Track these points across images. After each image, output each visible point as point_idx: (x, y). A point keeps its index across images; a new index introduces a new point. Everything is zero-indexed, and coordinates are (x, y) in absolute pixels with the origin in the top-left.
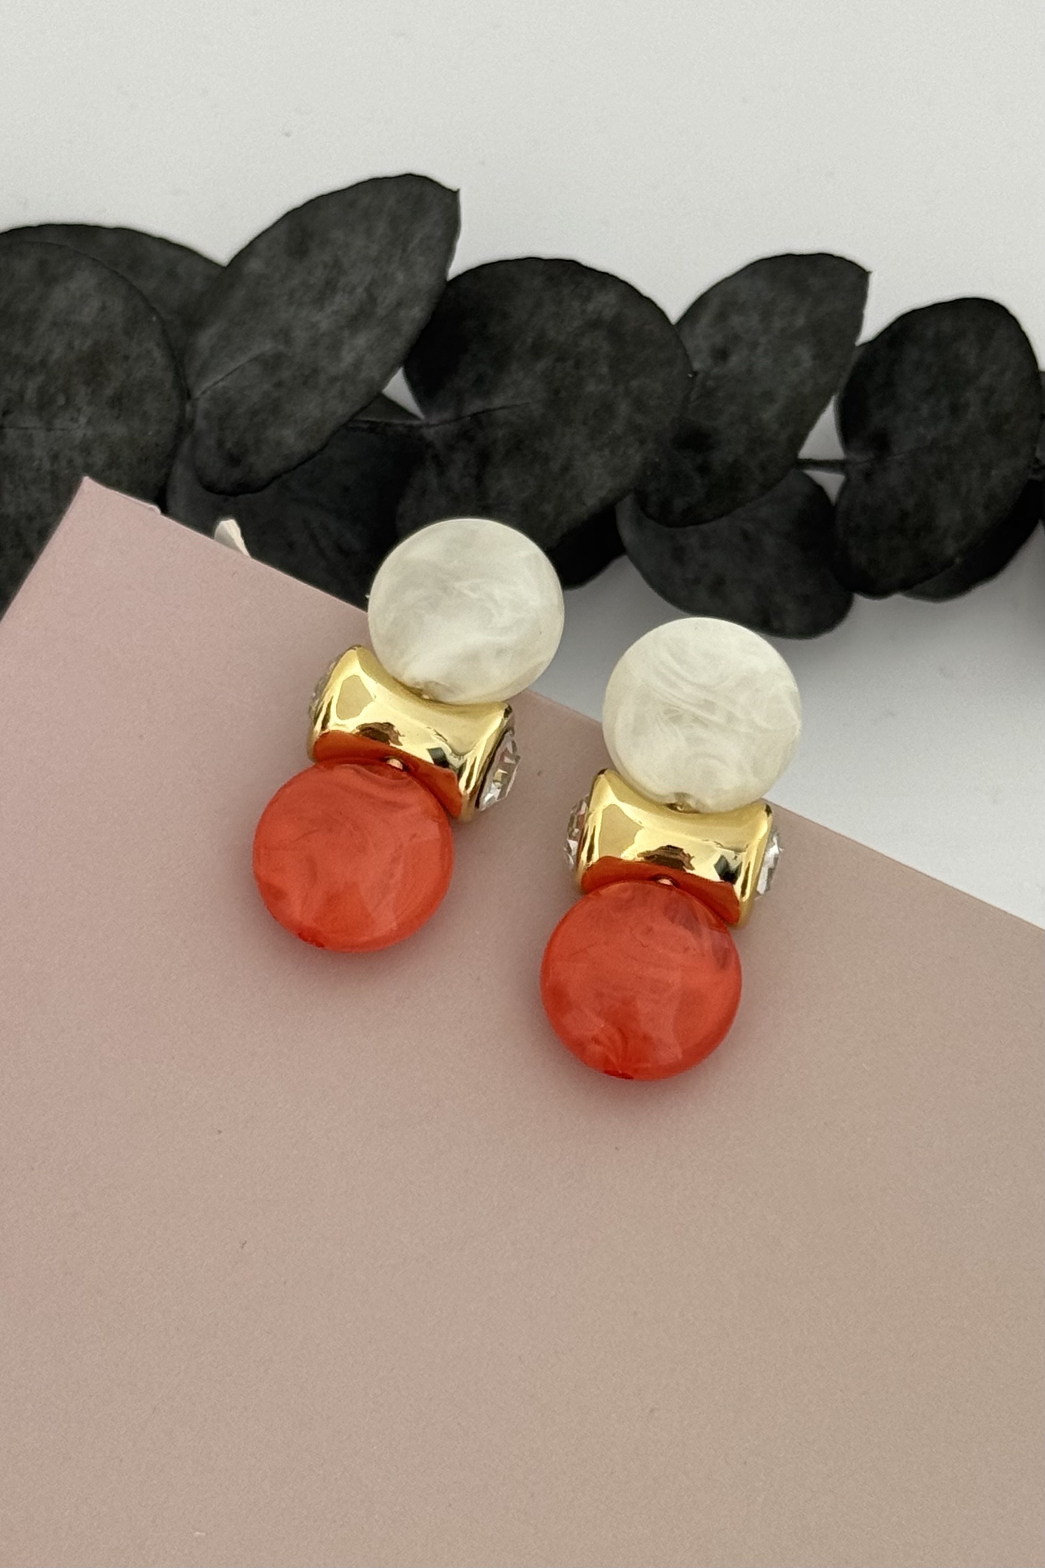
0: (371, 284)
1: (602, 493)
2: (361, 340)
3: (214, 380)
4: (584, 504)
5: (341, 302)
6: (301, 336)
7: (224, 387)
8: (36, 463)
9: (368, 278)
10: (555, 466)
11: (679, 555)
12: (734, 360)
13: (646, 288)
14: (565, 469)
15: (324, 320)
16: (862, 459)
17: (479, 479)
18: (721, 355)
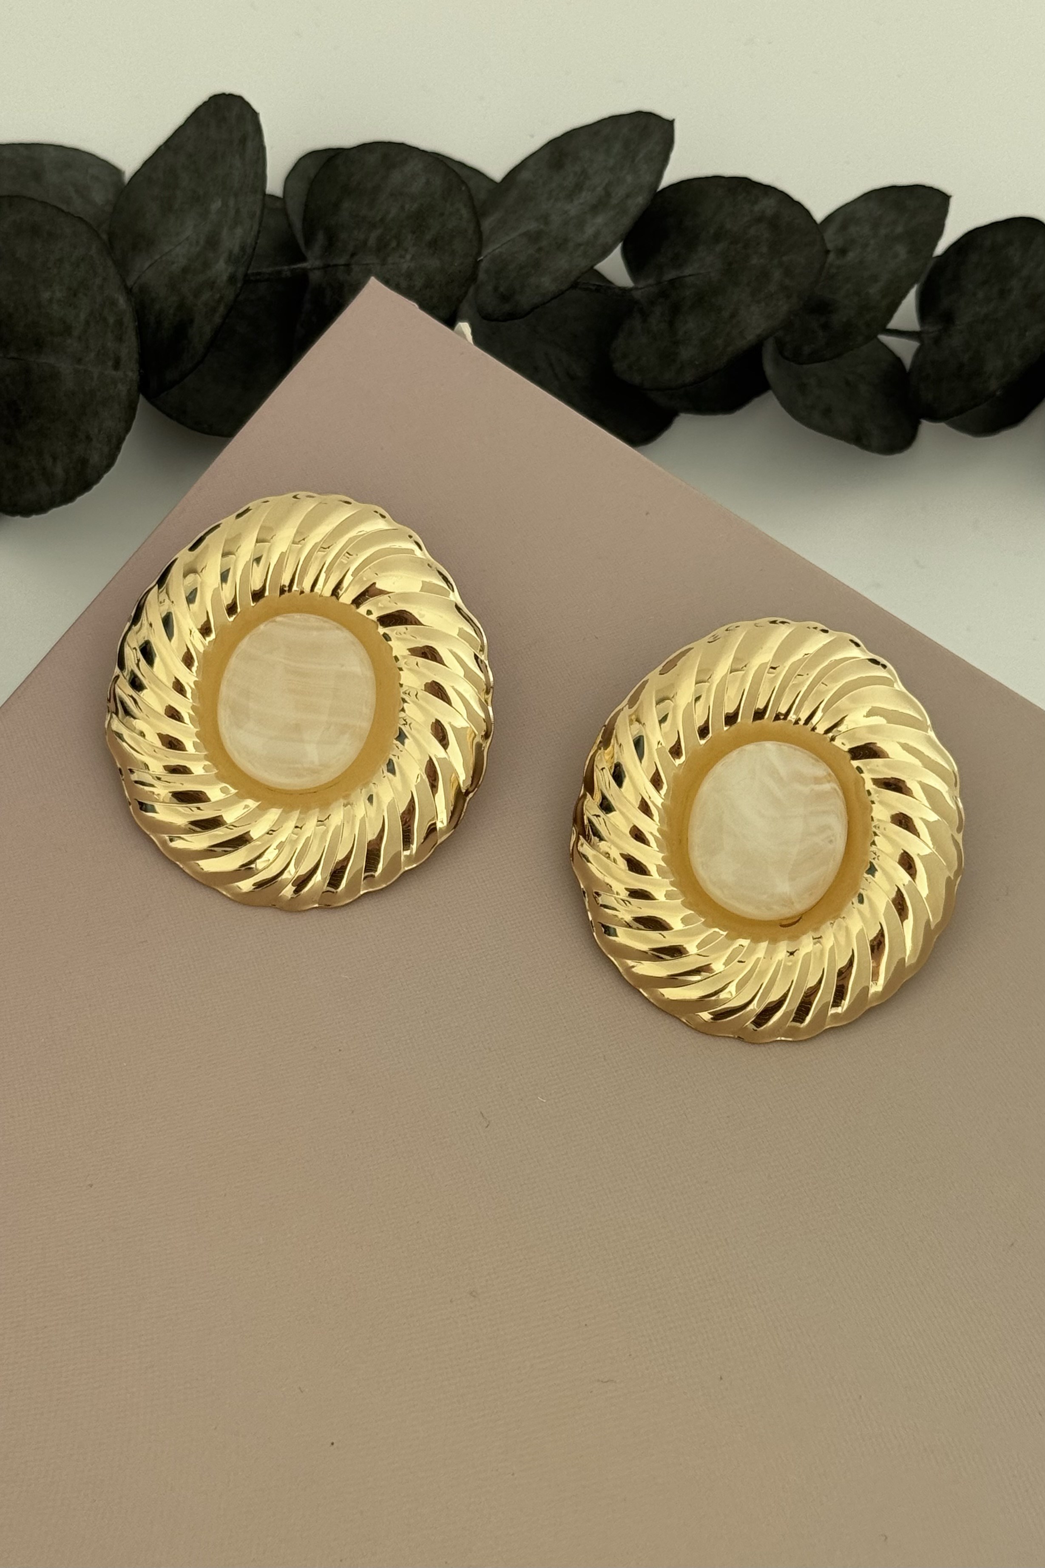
0: (608, 185)
1: (758, 331)
2: (600, 220)
3: (494, 248)
4: (743, 339)
5: (586, 197)
6: (556, 219)
7: (500, 252)
9: (606, 181)
10: (726, 314)
11: (802, 389)
12: (851, 255)
13: (797, 194)
14: (733, 316)
15: (573, 209)
16: (932, 331)
17: (671, 324)
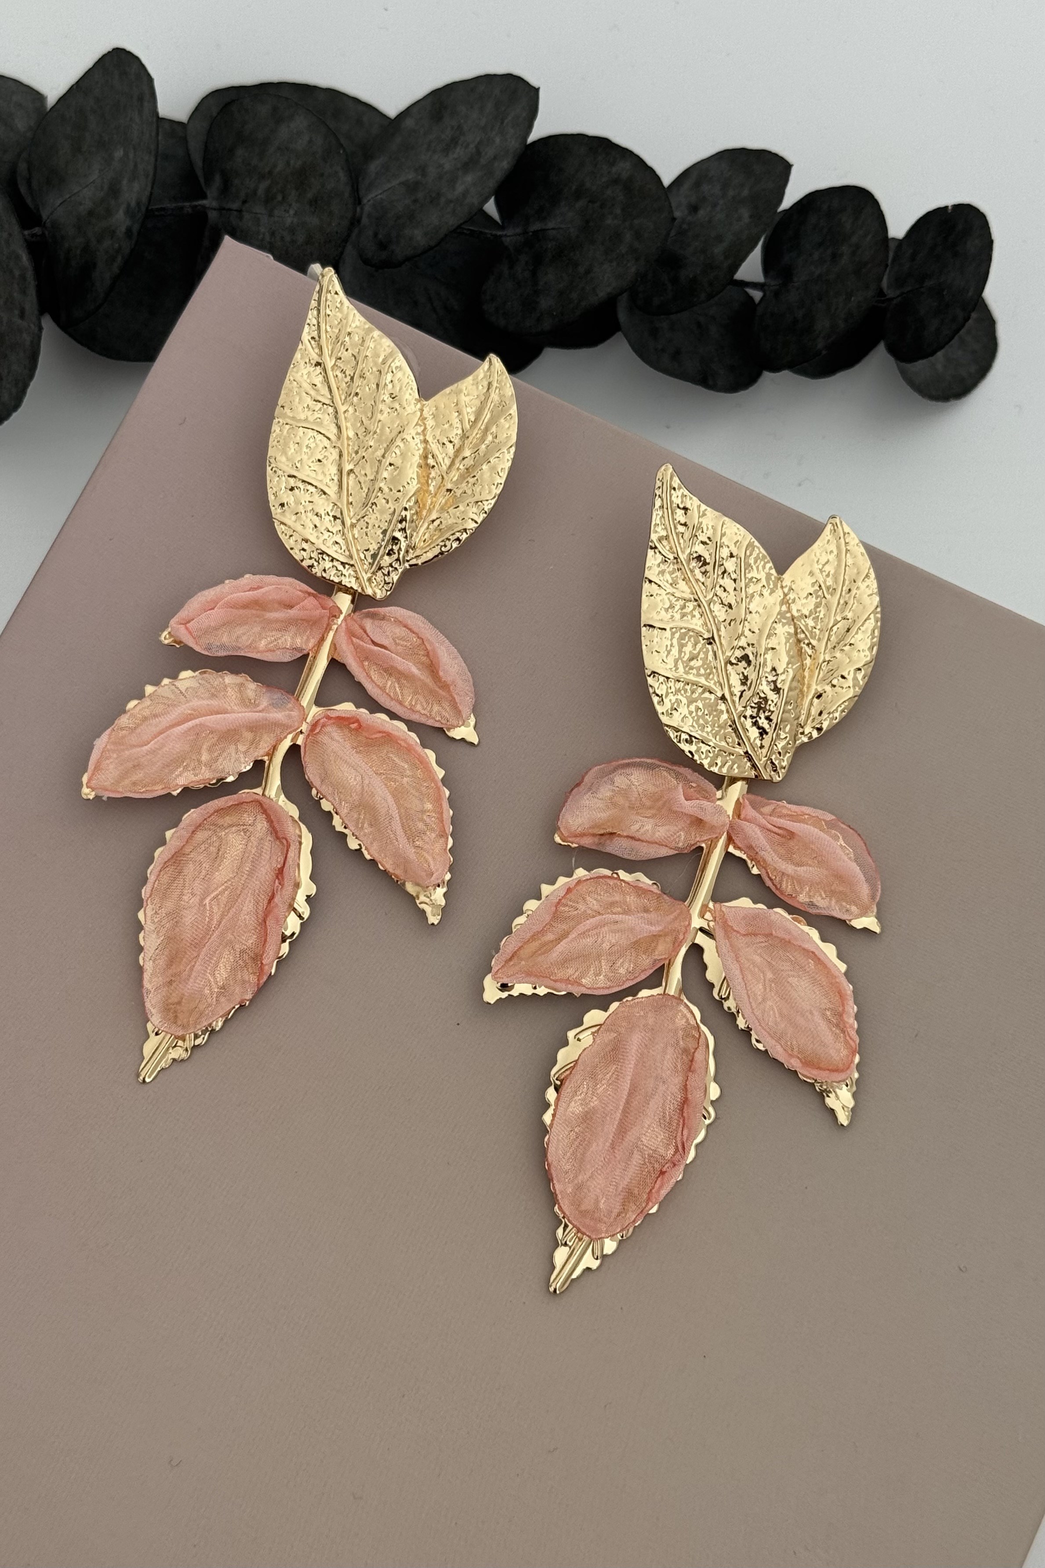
0: (479, 143)
1: (609, 290)
2: (469, 178)
3: (376, 194)
4: (597, 295)
5: (459, 153)
6: (432, 171)
7: (381, 199)
9: (478, 140)
10: (581, 270)
11: (654, 332)
12: (701, 213)
14: (588, 272)
15: (448, 163)
16: (774, 283)
17: (534, 273)
18: (694, 209)
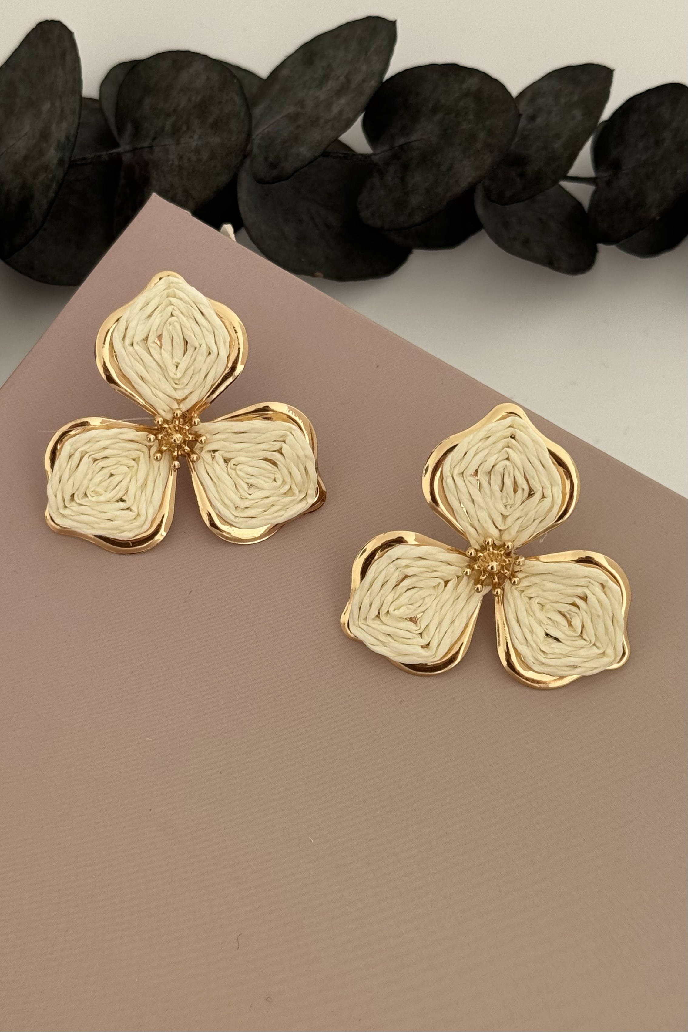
0: (348, 74)
1: (470, 180)
2: (343, 101)
3: (263, 129)
4: (459, 186)
5: (332, 84)
6: (309, 103)
7: (268, 131)
8: (171, 162)
9: (346, 71)
10: (444, 168)
12: (539, 120)
14: (450, 169)
15: (322, 95)
16: (605, 175)
